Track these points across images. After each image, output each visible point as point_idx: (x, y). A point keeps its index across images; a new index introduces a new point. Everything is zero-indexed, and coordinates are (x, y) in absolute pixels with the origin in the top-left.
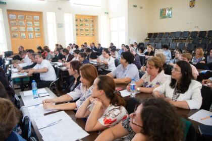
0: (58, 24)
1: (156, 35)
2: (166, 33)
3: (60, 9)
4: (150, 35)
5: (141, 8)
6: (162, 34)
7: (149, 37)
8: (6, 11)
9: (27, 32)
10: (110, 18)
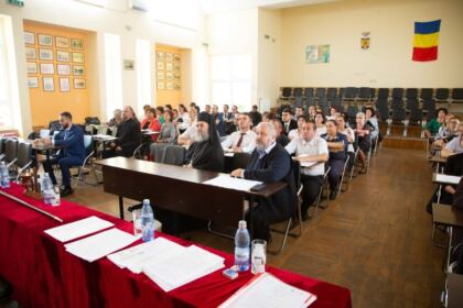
0: (125, 62)
1: (298, 91)
2: (319, 89)
3: (129, 28)
4: (286, 91)
5: (274, 40)
6: (310, 90)
7: (284, 94)
8: (22, 22)
9: (57, 76)
10: (209, 55)
